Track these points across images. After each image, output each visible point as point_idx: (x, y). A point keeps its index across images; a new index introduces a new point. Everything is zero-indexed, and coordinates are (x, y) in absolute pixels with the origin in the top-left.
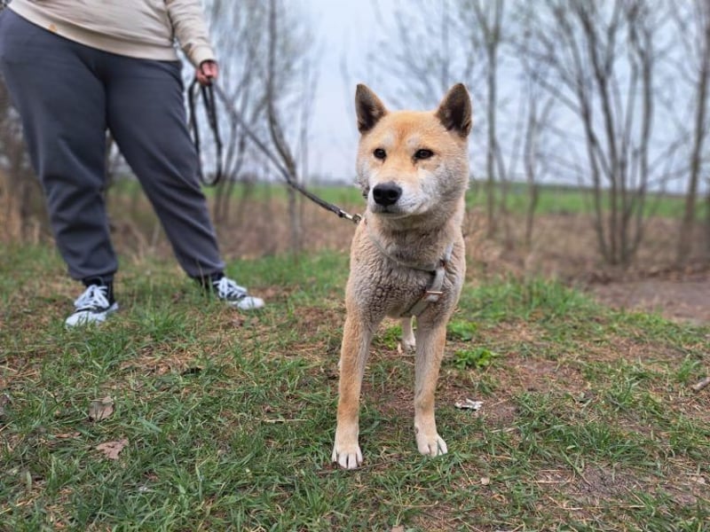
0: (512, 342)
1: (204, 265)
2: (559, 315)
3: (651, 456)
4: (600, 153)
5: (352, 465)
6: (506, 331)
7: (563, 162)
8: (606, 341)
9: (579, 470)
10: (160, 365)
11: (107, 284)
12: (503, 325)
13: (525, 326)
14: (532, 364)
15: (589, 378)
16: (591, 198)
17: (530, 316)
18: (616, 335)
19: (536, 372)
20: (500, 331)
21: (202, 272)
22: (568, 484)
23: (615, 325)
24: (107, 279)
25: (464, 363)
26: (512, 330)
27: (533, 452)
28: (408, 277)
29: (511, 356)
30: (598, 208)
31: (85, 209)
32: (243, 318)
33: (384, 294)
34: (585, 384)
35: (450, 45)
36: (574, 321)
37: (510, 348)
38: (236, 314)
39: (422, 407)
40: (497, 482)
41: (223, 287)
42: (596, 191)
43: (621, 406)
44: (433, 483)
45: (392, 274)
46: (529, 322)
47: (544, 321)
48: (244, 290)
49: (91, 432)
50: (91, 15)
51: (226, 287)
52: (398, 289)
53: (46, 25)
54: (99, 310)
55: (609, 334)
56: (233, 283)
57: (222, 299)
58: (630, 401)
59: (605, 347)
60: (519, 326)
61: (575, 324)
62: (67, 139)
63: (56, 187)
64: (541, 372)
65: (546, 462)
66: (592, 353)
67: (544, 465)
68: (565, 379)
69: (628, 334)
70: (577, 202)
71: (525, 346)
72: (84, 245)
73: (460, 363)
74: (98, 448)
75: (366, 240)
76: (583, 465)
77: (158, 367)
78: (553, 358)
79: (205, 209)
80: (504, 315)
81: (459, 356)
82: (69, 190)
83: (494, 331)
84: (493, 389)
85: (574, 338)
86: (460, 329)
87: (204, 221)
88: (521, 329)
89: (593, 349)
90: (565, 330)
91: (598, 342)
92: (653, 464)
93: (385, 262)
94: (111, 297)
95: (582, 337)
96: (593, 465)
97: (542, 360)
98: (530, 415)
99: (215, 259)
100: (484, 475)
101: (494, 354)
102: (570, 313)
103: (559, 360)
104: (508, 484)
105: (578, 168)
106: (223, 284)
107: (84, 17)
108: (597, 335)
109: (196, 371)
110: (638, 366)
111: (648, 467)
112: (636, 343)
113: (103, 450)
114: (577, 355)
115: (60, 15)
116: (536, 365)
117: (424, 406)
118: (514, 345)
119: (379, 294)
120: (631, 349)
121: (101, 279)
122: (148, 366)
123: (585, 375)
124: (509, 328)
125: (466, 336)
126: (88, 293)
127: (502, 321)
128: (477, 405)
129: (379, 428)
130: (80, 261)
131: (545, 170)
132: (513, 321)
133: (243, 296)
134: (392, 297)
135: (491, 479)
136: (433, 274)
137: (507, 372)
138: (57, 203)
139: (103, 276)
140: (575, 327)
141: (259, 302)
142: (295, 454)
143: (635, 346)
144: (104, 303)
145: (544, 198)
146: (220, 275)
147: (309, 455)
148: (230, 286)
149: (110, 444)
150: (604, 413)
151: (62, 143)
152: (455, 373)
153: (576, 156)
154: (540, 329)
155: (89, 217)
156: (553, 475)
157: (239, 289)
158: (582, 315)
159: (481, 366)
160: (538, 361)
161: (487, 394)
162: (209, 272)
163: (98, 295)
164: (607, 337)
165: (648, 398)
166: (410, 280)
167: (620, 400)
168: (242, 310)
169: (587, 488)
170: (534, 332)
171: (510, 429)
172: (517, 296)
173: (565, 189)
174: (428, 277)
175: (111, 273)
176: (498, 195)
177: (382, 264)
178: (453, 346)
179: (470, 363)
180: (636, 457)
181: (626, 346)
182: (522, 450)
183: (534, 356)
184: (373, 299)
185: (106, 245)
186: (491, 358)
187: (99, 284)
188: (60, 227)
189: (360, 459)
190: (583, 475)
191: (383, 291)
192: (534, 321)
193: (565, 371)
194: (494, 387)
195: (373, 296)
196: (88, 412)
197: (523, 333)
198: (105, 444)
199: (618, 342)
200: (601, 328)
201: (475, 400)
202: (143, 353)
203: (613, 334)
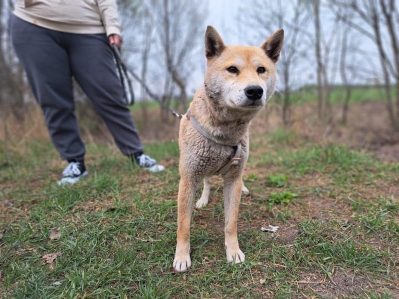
0: (309, 187)
1: (130, 148)
2: (344, 169)
3: (384, 265)
4: (388, 62)
5: (183, 269)
6: (308, 180)
7: (364, 70)
8: (374, 184)
9: (330, 274)
10: (97, 206)
11: (80, 161)
12: (307, 176)
13: (321, 176)
14: (319, 201)
15: (355, 210)
16: (384, 91)
17: (325, 169)
18: (382, 180)
19: (321, 206)
20: (304, 179)
21: (129, 152)
22: (320, 284)
23: (382, 174)
24: (80, 159)
25: (273, 202)
26: (312, 179)
27: (301, 261)
28: (221, 150)
29: (306, 196)
30: (389, 97)
31: (64, 121)
32: (152, 177)
33: (204, 164)
34: (352, 214)
36: (354, 171)
37: (307, 191)
38: (148, 176)
39: (229, 232)
40: (270, 282)
41: (143, 160)
42: (387, 86)
43: (370, 229)
44: (226, 282)
45: (211, 149)
46: (324, 173)
47: (334, 172)
48: (154, 161)
49: (45, 247)
50: (53, 12)
51: (144, 160)
52: (214, 159)
53: (31, 21)
55: (377, 179)
56: (148, 157)
57: (141, 167)
58: (380, 225)
59: (372, 188)
60: (317, 176)
61: (354, 173)
62: (49, 83)
63: (48, 110)
64: (324, 206)
65: (308, 268)
66: (362, 192)
67: (306, 270)
68: (339, 211)
69: (390, 179)
70: (372, 94)
71: (317, 189)
73: (271, 202)
74: (44, 257)
75: (192, 130)
76: (333, 271)
77: (95, 208)
78: (333, 197)
79: (130, 117)
80: (307, 170)
81: (271, 197)
82: (54, 111)
83: (299, 180)
84: (288, 218)
85: (352, 183)
86: (277, 180)
87: (130, 123)
88: (318, 178)
89: (364, 189)
90: (347, 177)
91: (368, 185)
92: (384, 271)
93: (206, 142)
94: (82, 169)
95: (357, 182)
96: (341, 271)
97: (327, 198)
98: (306, 235)
99: (138, 145)
100: (263, 278)
101: (294, 195)
102: (352, 167)
103: (337, 198)
104: (277, 284)
105: (374, 73)
106: (143, 159)
108: (369, 181)
109: (113, 210)
110: (391, 201)
111: (381, 272)
112: (395, 185)
113: (46, 258)
114: (350, 194)
116: (321, 202)
117: (230, 231)
118: (310, 188)
119: (201, 164)
120: (391, 188)
121: (76, 159)
122: (90, 207)
123: (352, 207)
124: (310, 177)
125: (280, 183)
126: (69, 167)
127: (306, 173)
128: (274, 229)
129: (206, 245)
130: (64, 150)
131: (355, 76)
132: (314, 173)
133: (153, 165)
134: (209, 165)
135: (267, 279)
136: (235, 148)
137: (302, 207)
138: (49, 119)
139: (78, 157)
140: (354, 176)
141: (161, 168)
142: (152, 261)
143: (394, 187)
144: (78, 172)
145: (355, 93)
146: (141, 153)
147: (159, 262)
148: (146, 159)
149: (50, 255)
150: (359, 233)
151: (47, 86)
152: (265, 208)
153: (373, 66)
154: (330, 178)
155: (66, 126)
156: (311, 277)
157: (152, 161)
158: (361, 168)
159: (285, 203)
160: (323, 199)
161: (283, 222)
162: (133, 152)
163: (75, 168)
164: (375, 181)
165: (392, 223)
166: (222, 153)
167: (371, 224)
168: (152, 172)
169: (332, 287)
170: (326, 180)
171: (291, 245)
172: (318, 157)
173: (366, 87)
174: (232, 150)
175: (83, 155)
176: (324, 94)
177: (204, 144)
178: (271, 190)
179: (277, 201)
180: (374, 265)
181: (387, 187)
182: (293, 259)
183: (321, 195)
184: (198, 168)
185: (77, 140)
186: (291, 199)
187: (75, 161)
188: (53, 131)
189: (189, 264)
190: (331, 278)
191: (204, 162)
192: (327, 173)
193: (340, 205)
194: (290, 217)
195: (198, 166)
196: (46, 236)
197: (319, 181)
198: (47, 255)
199: (382, 184)
200: (372, 175)
201: (274, 226)
202: (89, 199)
203: (380, 179)
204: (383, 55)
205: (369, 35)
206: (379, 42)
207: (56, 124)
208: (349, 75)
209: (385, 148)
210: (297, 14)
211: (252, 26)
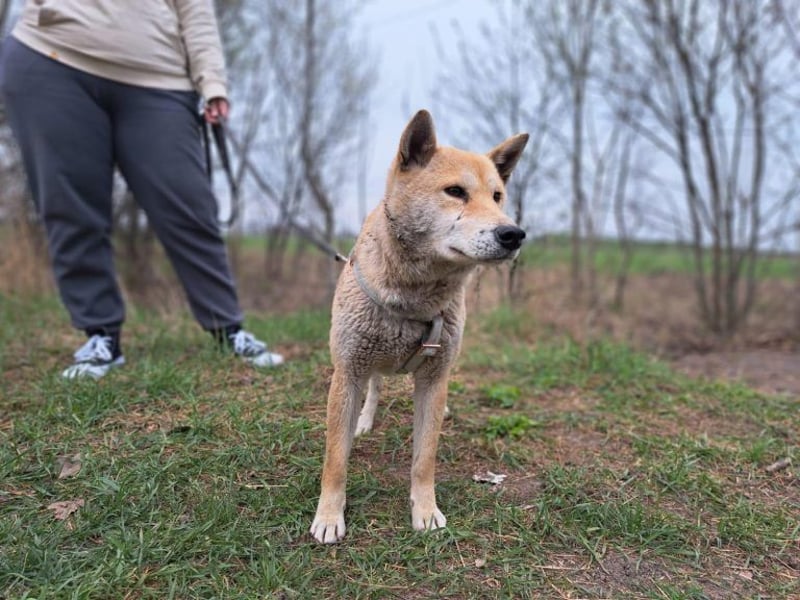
0: (559, 411)
1: (220, 317)
2: (620, 383)
3: (691, 544)
4: (701, 204)
5: (330, 538)
6: (556, 398)
7: (658, 213)
8: (674, 413)
9: (598, 556)
10: (149, 423)
11: (111, 334)
12: (554, 392)
13: (579, 394)
14: (577, 436)
15: (640, 453)
16: (692, 257)
17: (588, 382)
18: (687, 407)
19: (580, 444)
20: (548, 397)
21: (216, 324)
22: (581, 572)
23: (688, 396)
24: (113, 329)
25: (495, 431)
26: (563, 398)
27: (548, 533)
28: (401, 328)
29: (554, 427)
30: (700, 267)
31: (89, 251)
32: (258, 375)
33: (370, 345)
34: (635, 460)
35: (521, 78)
36: (639, 389)
37: (555, 417)
38: (250, 373)
39: (419, 476)
40: (493, 566)
41: (240, 341)
42: (697, 247)
43: (669, 486)
44: (414, 562)
46: (585, 389)
47: (603, 389)
48: (263, 345)
49: (49, 490)
51: (243, 342)
52: (387, 341)
53: (47, 51)
54: (99, 362)
55: (679, 405)
56: (251, 337)
57: (237, 355)
58: (683, 481)
59: (671, 420)
60: (573, 394)
61: (638, 392)
62: (69, 176)
63: (57, 227)
64: (585, 444)
65: (560, 545)
66: (653, 426)
67: (557, 548)
68: (612, 454)
69: (701, 406)
70: (670, 260)
71: (573, 415)
72: (88, 291)
73: (491, 431)
74: (49, 508)
75: (352, 284)
76: (604, 550)
77: (146, 425)
78: (603, 430)
79: (224, 255)
80: (556, 381)
81: (491, 424)
82: (70, 231)
83: (541, 398)
84: (522, 461)
85: (636, 408)
86: (501, 395)
87: (222, 268)
88: (575, 397)
89: (655, 421)
90: (626, 399)
91: (663, 414)
92: (692, 553)
94: (116, 352)
95: (645, 408)
96: (618, 551)
97: (590, 431)
98: (555, 491)
99: (233, 311)
100: (480, 556)
101: (532, 422)
102: (636, 380)
103: (609, 431)
104: (507, 568)
105: (676, 221)
106: (240, 339)
107: (87, 43)
108: (663, 406)
109: (185, 430)
110: (702, 441)
111: (686, 556)
112: (710, 417)
113: (55, 510)
114: (633, 427)
115: (64, 41)
116: (581, 436)
117: (421, 474)
118: (561, 414)
119: (364, 346)
120: (702, 422)
121: (105, 329)
122: (135, 423)
123: (636, 449)
124: (560, 394)
125: (507, 402)
126: (89, 344)
127: (552, 387)
128: (498, 479)
129: (374, 500)
130: (83, 309)
131: (640, 222)
132: (567, 386)
133: (261, 352)
134: (379, 350)
135: (488, 561)
136: (429, 325)
137: (546, 444)
138: (58, 245)
139: (108, 325)
140: (638, 396)
141: (277, 359)
142: (269, 524)
143: (708, 420)
144: (107, 355)
146: (237, 328)
147: (284, 525)
148: (247, 340)
149: (64, 504)
150: (648, 492)
151: (62, 179)
152: (480, 442)
153: (674, 207)
154: (596, 398)
156: (566, 560)
157: (257, 344)
158: (652, 384)
159: (516, 436)
160: (585, 432)
161: (514, 467)
162: (224, 325)
163: (101, 346)
164: (676, 408)
165: (705, 477)
166: (404, 332)
167: (670, 478)
168: (258, 367)
169: (603, 577)
170: (589, 400)
171: (529, 507)
172: (574, 359)
173: (660, 246)
174: (424, 328)
175: (118, 323)
178: (490, 413)
179: (502, 432)
180: (671, 544)
181: (696, 420)
182: (535, 530)
183: (581, 425)
184: (357, 351)
185: (112, 293)
186: (527, 428)
187: (102, 333)
188: (62, 271)
189: (341, 532)
190: (601, 562)
191: (370, 342)
192: (591, 389)
193: (615, 445)
194: (524, 460)
195: (358, 347)
196: (51, 469)
197: (576, 402)
198: (57, 504)
199: (687, 414)
200: (670, 398)
201: (497, 473)
202: (133, 409)
203: (683, 405)
204: (691, 189)
205: (670, 152)
206: (685, 165)
207: (71, 257)
208: (630, 221)
209: (691, 359)
210: (546, 100)
211: (461, 111)
